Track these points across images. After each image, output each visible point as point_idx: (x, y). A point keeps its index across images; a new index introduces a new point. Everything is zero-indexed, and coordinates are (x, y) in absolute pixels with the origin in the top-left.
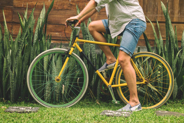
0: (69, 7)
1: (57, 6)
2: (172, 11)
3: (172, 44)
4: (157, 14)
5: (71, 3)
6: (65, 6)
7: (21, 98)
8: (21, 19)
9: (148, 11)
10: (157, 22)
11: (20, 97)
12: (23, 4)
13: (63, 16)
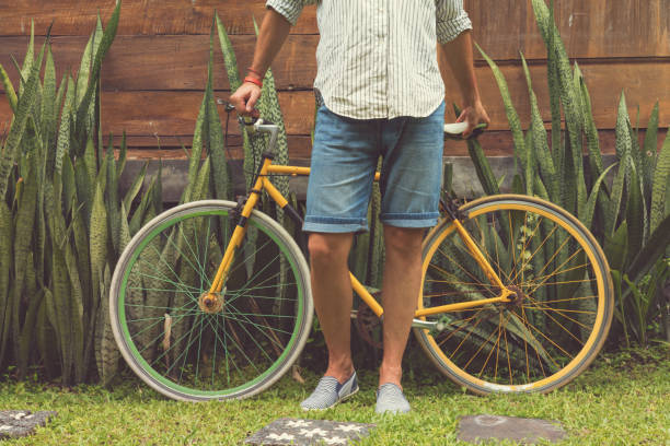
0: (190, 22)
1: (147, 24)
2: (581, 17)
3: (574, 146)
4: (523, 30)
5: (198, 8)
6: (175, 21)
7: (15, 369)
8: (7, 81)
9: (489, 24)
10: (524, 62)
11: (10, 368)
12: (22, 24)
13: (172, 59)
